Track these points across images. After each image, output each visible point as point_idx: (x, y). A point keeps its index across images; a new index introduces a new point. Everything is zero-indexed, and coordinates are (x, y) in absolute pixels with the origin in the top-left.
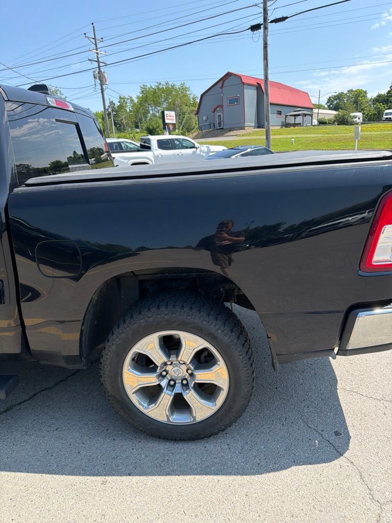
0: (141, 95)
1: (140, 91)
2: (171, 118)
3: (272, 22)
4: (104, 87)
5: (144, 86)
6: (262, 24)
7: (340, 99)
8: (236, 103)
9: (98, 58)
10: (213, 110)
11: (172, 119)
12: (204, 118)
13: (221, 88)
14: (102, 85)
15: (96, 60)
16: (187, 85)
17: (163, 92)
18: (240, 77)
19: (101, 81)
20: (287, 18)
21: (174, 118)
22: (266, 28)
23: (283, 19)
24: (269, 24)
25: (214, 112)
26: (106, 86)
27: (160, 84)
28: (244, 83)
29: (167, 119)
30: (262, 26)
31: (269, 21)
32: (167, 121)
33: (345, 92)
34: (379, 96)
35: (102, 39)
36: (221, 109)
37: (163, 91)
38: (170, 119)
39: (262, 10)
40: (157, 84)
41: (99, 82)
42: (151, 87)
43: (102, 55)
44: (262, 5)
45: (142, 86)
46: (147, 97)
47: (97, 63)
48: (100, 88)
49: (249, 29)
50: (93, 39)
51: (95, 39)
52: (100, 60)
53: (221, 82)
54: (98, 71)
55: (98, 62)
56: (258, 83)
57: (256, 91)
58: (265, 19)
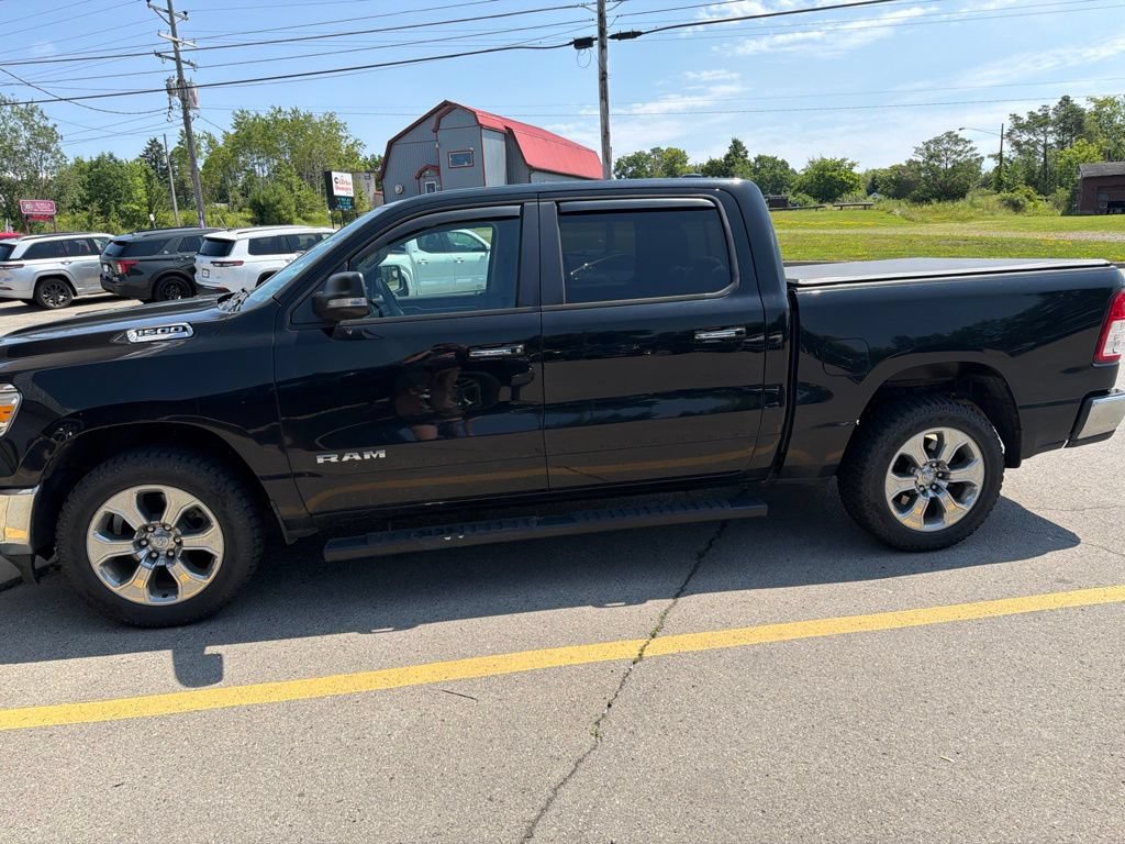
0: (233, 132)
1: (233, 122)
2: (345, 186)
3: (613, 37)
4: (191, 113)
5: (242, 112)
6: (596, 39)
7: (637, 164)
8: (466, 164)
9: (177, 51)
10: (416, 174)
11: (347, 189)
12: (397, 189)
13: (435, 130)
14: (185, 109)
15: (173, 55)
16: (339, 118)
17: (284, 128)
18: (473, 113)
19: (183, 100)
20: (639, 34)
21: (351, 186)
22: (603, 47)
23: (634, 35)
24: (609, 40)
25: (418, 178)
26: (196, 111)
27: (280, 111)
28: (481, 126)
29: (337, 188)
30: (595, 42)
31: (608, 35)
32: (336, 193)
33: (648, 152)
34: (712, 163)
35: (185, 13)
36: (434, 173)
37: (286, 125)
38: (343, 189)
39: (596, 16)
40: (272, 111)
41: (179, 101)
42: (257, 115)
43: (186, 47)
44: (595, 7)
45: (238, 112)
46: (249, 137)
47: (174, 62)
48: (182, 115)
49: (571, 44)
50: (167, 11)
51: (170, 11)
52: (183, 56)
53: (434, 119)
54: (176, 79)
55: (177, 60)
56: (506, 128)
57: (504, 143)
58: (602, 31)
